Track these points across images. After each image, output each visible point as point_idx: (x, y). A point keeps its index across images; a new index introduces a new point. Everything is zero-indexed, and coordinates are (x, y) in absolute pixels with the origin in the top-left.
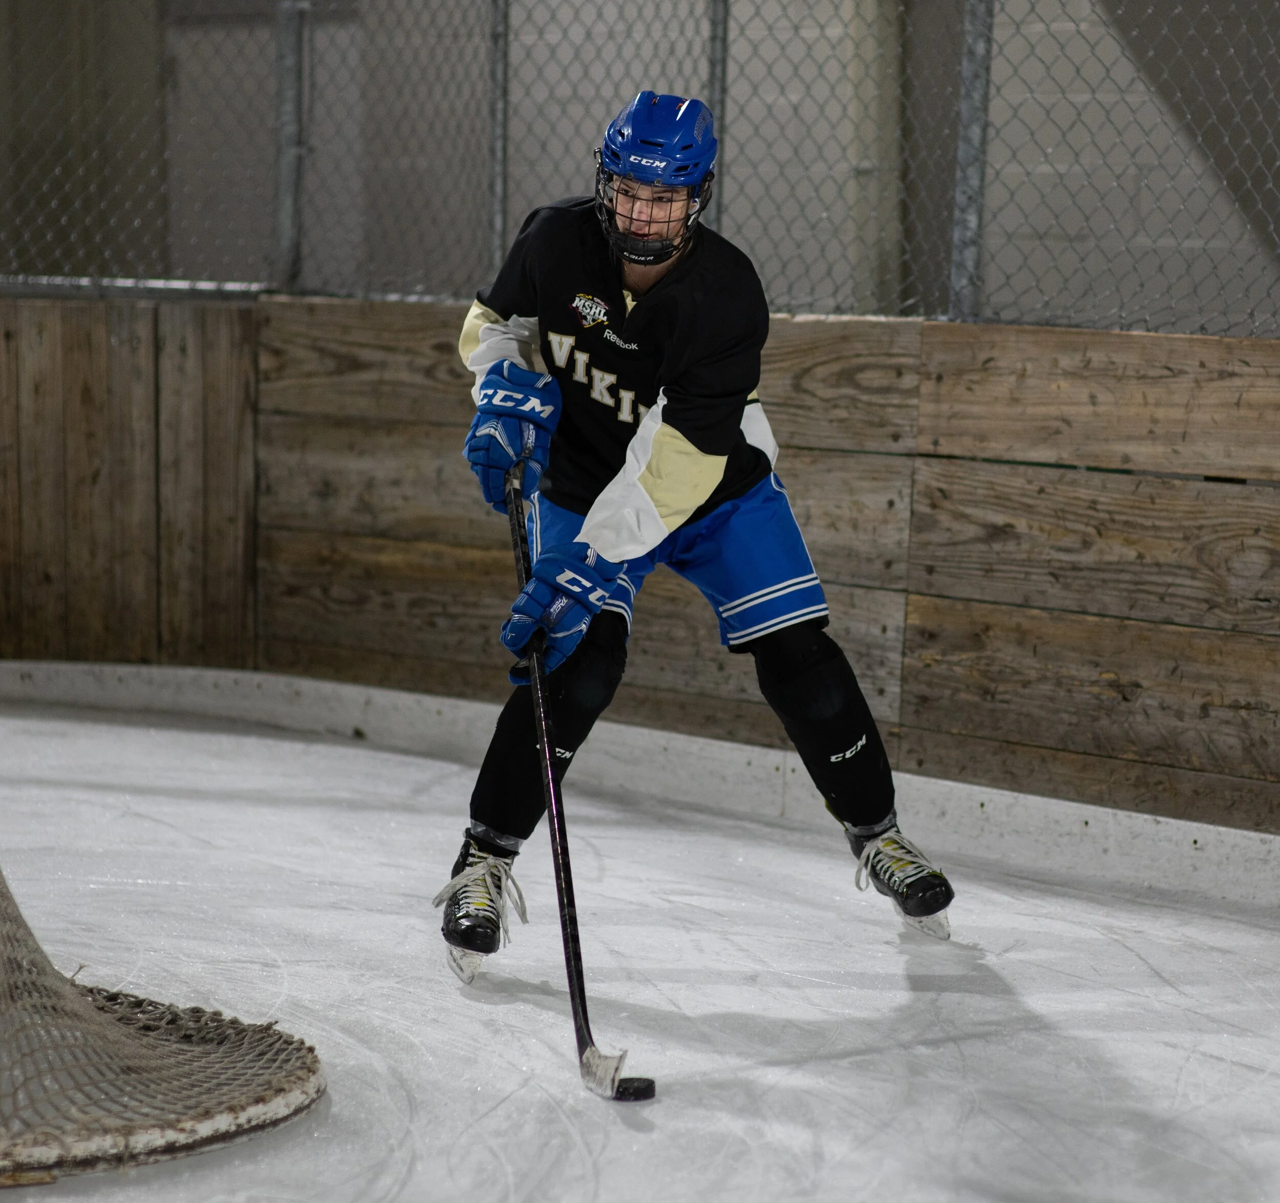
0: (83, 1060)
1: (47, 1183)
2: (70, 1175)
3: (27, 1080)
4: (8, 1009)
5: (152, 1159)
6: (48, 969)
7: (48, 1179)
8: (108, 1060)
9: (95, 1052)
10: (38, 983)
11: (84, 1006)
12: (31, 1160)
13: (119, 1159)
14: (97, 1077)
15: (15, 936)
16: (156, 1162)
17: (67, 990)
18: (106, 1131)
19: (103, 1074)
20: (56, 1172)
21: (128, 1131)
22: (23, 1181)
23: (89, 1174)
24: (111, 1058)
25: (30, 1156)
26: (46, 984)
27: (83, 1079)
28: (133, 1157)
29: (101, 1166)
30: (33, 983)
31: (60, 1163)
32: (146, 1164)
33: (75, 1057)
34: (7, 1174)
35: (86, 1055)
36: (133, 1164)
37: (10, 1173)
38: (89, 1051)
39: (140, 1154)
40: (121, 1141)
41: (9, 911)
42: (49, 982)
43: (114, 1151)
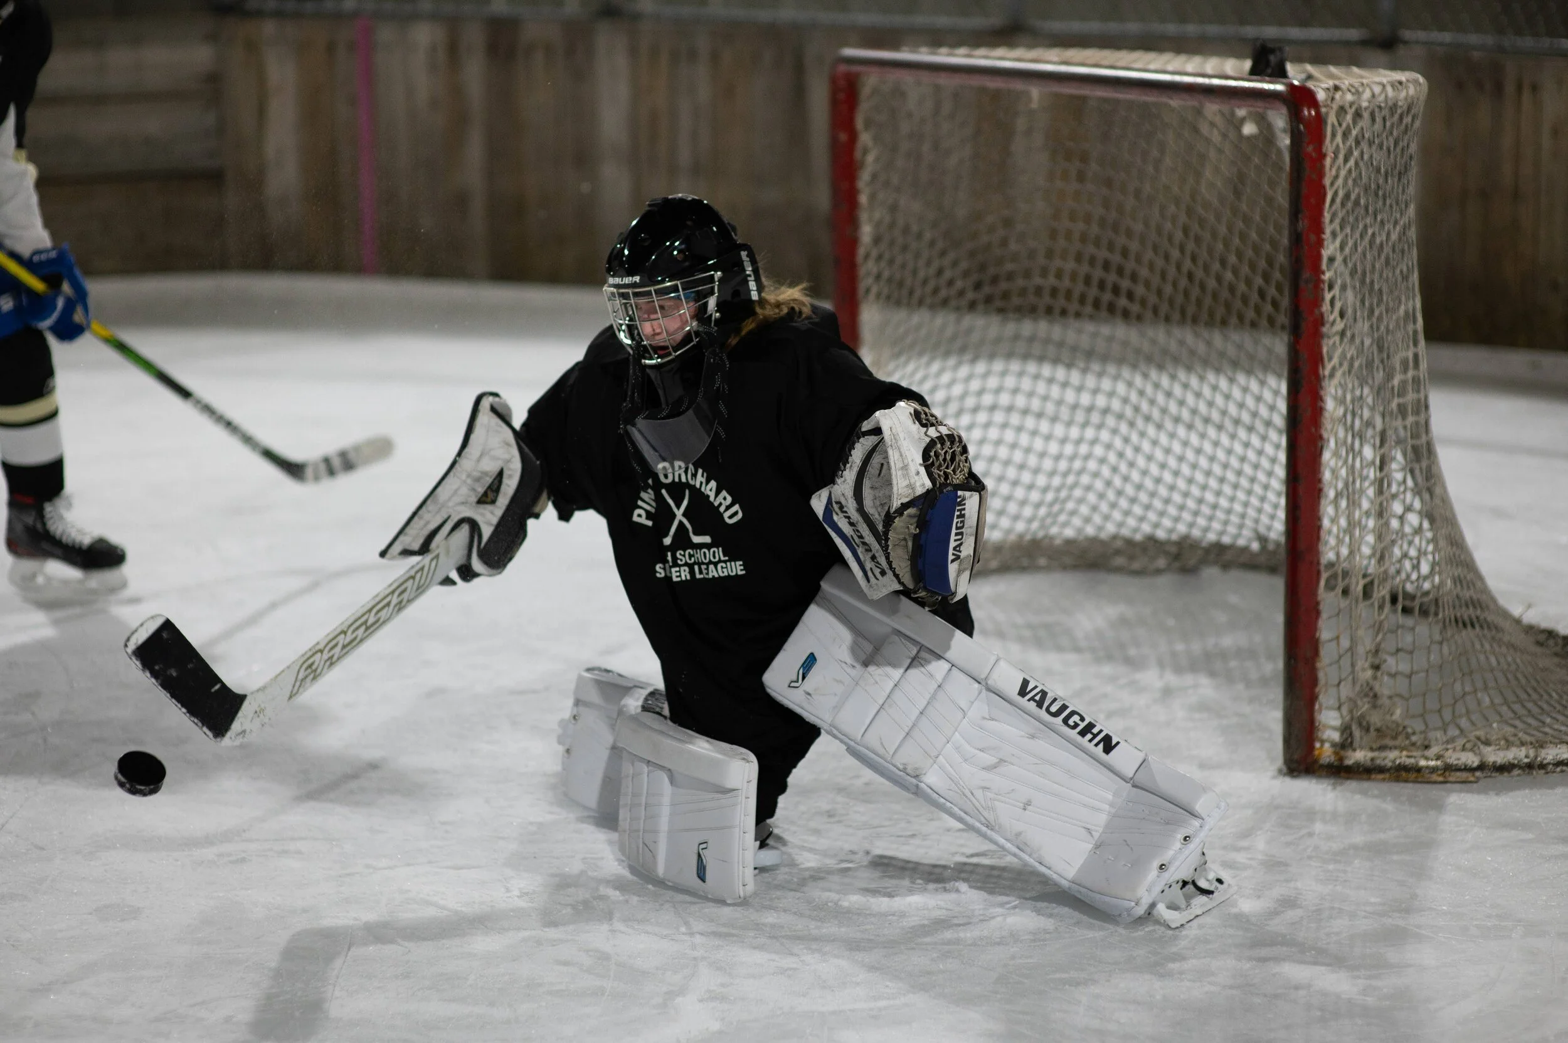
0: (1514, 682)
1: (1471, 782)
2: (1490, 777)
3: (1464, 694)
4: (1453, 636)
5: (1558, 769)
6: (1492, 606)
7: (1472, 779)
8: (1535, 684)
9: (1526, 677)
10: (1482, 618)
11: (1520, 639)
12: (1460, 762)
13: (1530, 767)
14: (1524, 696)
15: (1465, 578)
16: (1562, 771)
17: (1506, 625)
18: (1523, 744)
19: (1529, 695)
20: (1478, 774)
21: (1541, 745)
22: (1451, 779)
23: (1504, 778)
24: (1538, 682)
25: (1459, 759)
26: (1489, 619)
27: (1511, 698)
28: (1542, 766)
29: (1516, 772)
30: (1477, 618)
31: (1482, 767)
32: (1554, 772)
33: (1508, 679)
34: (1439, 772)
35: (1517, 679)
36: (1543, 771)
37: (1442, 772)
38: (1520, 676)
39: (1549, 764)
40: (1532, 753)
41: (1462, 557)
42: (1491, 618)
43: (1526, 760)
